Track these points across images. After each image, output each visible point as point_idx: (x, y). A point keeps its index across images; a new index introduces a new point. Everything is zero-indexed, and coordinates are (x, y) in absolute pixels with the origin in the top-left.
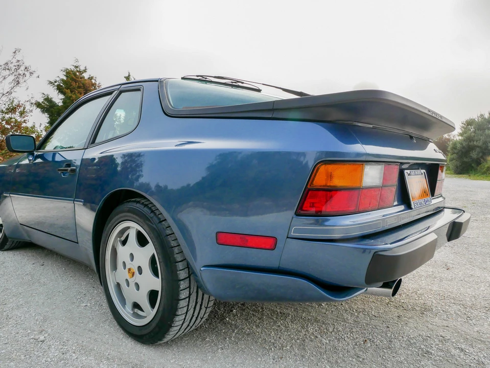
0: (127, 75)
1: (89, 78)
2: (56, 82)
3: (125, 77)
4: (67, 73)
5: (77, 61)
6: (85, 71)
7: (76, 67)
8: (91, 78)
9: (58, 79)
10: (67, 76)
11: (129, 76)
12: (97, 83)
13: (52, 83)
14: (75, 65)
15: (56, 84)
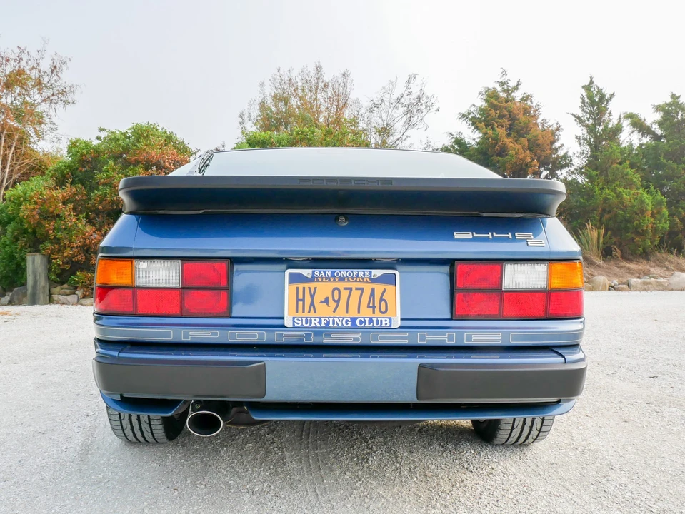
0: (587, 83)
1: (522, 99)
2: (469, 114)
3: (583, 87)
4: (488, 96)
5: (504, 73)
6: (516, 88)
7: (502, 84)
8: (526, 98)
9: (472, 109)
10: (487, 101)
11: (591, 82)
12: (534, 104)
13: (466, 115)
14: (500, 80)
15: (470, 116)
